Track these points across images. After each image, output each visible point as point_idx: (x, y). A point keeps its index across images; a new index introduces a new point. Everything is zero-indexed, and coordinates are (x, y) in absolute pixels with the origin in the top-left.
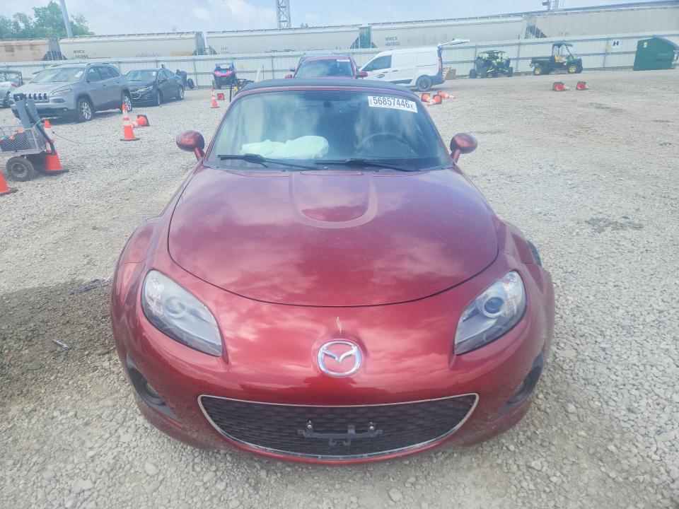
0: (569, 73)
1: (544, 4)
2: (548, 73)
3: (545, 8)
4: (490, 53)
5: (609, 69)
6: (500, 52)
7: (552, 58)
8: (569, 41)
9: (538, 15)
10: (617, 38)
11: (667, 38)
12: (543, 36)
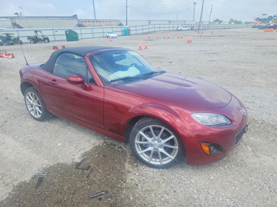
0: (46, 43)
1: (15, 14)
2: (36, 43)
3: (16, 16)
4: (7, 34)
5: (57, 41)
6: (12, 34)
7: (36, 37)
8: (40, 30)
9: (16, 19)
10: (56, 30)
11: (73, 30)
12: (22, 28)
